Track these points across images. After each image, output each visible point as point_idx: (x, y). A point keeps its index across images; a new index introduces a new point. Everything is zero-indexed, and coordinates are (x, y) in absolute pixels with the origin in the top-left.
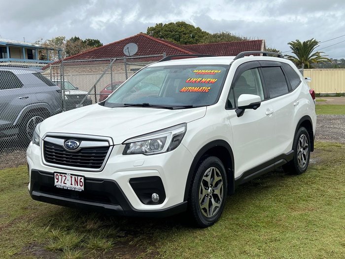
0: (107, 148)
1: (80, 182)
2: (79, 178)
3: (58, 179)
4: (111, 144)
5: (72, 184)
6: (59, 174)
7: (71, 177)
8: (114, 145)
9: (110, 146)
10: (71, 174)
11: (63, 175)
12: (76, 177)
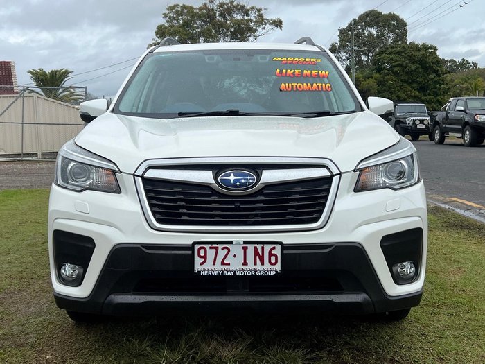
0: (328, 180)
1: (270, 255)
2: (267, 247)
3: (205, 257)
4: (336, 171)
5: (245, 263)
6: (207, 247)
7: (245, 249)
8: (340, 174)
9: (333, 176)
10: (245, 242)
11: (220, 246)
12: (259, 247)
